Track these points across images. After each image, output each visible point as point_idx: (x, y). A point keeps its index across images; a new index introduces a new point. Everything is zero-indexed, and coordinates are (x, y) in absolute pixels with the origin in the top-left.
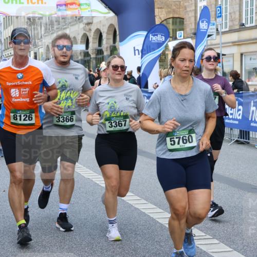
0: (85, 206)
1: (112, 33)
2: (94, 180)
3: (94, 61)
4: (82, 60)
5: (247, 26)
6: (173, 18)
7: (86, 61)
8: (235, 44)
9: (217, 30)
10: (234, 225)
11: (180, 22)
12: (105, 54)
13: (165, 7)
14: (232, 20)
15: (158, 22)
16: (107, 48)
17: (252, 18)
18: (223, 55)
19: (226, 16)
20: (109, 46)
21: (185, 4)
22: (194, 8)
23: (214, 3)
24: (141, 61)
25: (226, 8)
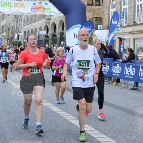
0: (45, 122)
1: (62, 25)
2: (50, 108)
3: (51, 41)
4: (44, 40)
5: (137, 23)
6: (96, 17)
7: (46, 40)
8: (131, 33)
9: (121, 25)
10: (130, 135)
11: (100, 20)
12: (58, 36)
13: (92, 11)
14: (129, 20)
15: (88, 19)
16: (58, 33)
17: (140, 19)
18: (124, 39)
19: (126, 17)
20: (60, 32)
21: (103, 10)
22: (108, 12)
23: (120, 10)
24: (78, 41)
25: (126, 13)
